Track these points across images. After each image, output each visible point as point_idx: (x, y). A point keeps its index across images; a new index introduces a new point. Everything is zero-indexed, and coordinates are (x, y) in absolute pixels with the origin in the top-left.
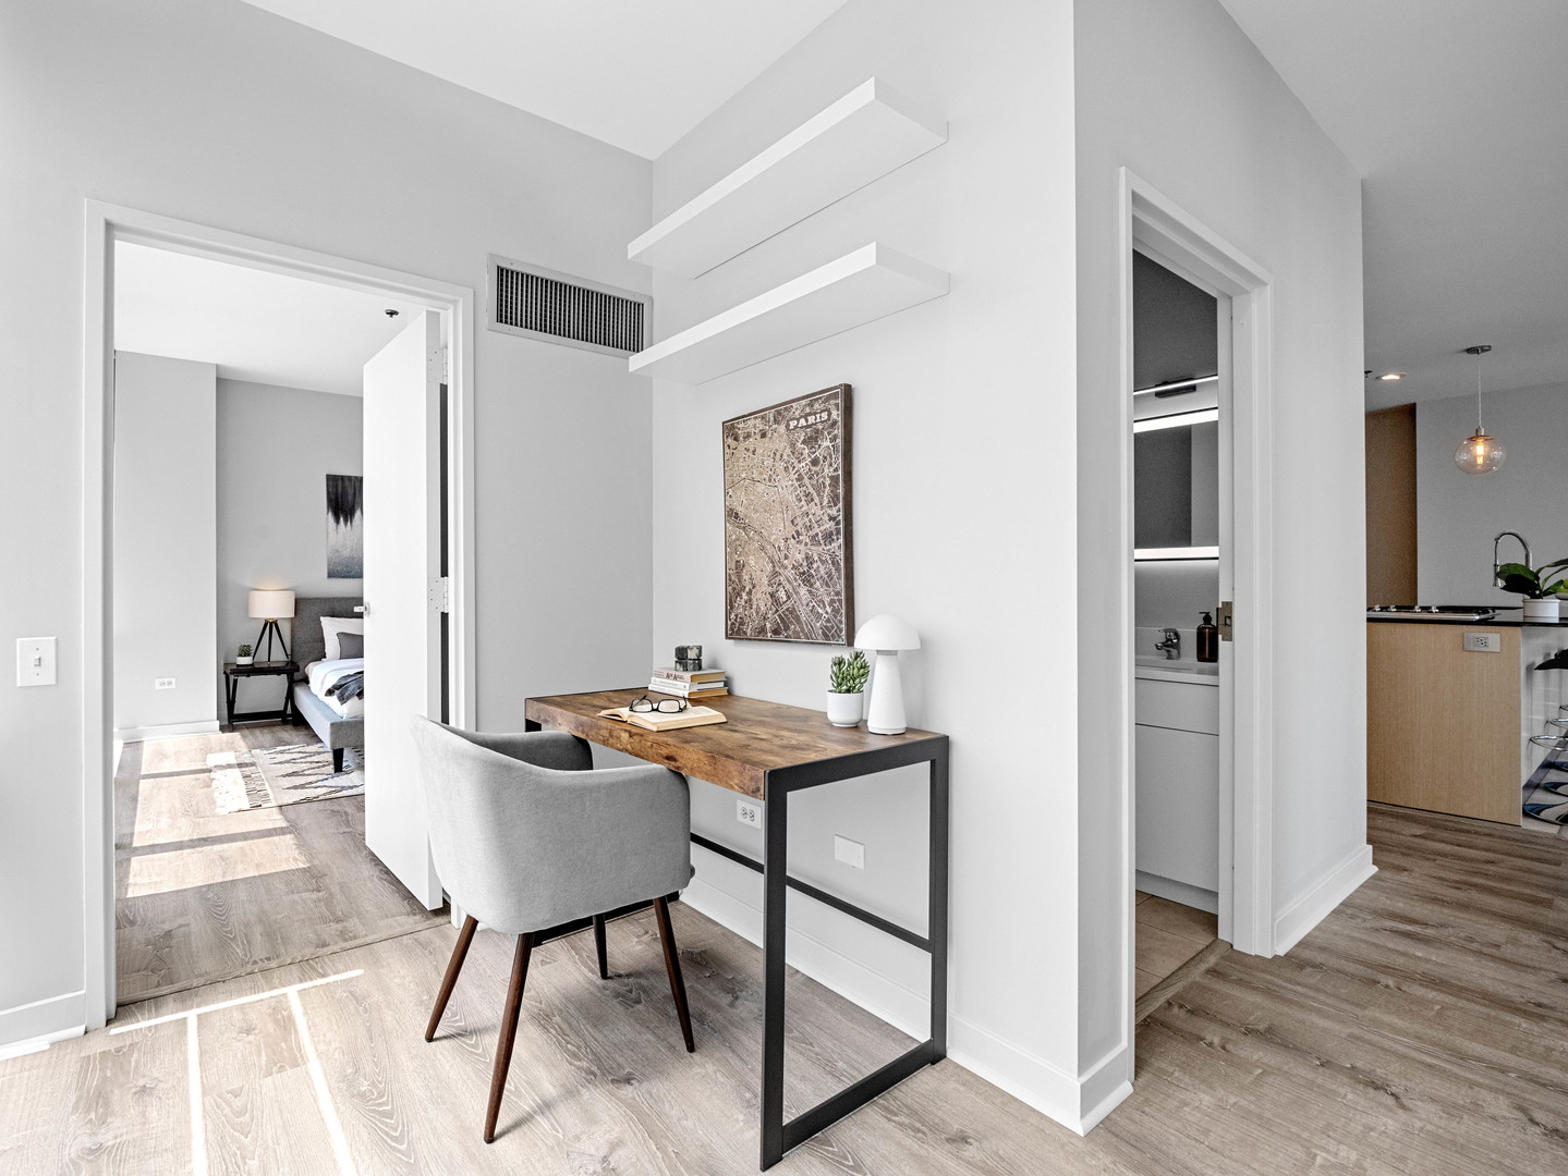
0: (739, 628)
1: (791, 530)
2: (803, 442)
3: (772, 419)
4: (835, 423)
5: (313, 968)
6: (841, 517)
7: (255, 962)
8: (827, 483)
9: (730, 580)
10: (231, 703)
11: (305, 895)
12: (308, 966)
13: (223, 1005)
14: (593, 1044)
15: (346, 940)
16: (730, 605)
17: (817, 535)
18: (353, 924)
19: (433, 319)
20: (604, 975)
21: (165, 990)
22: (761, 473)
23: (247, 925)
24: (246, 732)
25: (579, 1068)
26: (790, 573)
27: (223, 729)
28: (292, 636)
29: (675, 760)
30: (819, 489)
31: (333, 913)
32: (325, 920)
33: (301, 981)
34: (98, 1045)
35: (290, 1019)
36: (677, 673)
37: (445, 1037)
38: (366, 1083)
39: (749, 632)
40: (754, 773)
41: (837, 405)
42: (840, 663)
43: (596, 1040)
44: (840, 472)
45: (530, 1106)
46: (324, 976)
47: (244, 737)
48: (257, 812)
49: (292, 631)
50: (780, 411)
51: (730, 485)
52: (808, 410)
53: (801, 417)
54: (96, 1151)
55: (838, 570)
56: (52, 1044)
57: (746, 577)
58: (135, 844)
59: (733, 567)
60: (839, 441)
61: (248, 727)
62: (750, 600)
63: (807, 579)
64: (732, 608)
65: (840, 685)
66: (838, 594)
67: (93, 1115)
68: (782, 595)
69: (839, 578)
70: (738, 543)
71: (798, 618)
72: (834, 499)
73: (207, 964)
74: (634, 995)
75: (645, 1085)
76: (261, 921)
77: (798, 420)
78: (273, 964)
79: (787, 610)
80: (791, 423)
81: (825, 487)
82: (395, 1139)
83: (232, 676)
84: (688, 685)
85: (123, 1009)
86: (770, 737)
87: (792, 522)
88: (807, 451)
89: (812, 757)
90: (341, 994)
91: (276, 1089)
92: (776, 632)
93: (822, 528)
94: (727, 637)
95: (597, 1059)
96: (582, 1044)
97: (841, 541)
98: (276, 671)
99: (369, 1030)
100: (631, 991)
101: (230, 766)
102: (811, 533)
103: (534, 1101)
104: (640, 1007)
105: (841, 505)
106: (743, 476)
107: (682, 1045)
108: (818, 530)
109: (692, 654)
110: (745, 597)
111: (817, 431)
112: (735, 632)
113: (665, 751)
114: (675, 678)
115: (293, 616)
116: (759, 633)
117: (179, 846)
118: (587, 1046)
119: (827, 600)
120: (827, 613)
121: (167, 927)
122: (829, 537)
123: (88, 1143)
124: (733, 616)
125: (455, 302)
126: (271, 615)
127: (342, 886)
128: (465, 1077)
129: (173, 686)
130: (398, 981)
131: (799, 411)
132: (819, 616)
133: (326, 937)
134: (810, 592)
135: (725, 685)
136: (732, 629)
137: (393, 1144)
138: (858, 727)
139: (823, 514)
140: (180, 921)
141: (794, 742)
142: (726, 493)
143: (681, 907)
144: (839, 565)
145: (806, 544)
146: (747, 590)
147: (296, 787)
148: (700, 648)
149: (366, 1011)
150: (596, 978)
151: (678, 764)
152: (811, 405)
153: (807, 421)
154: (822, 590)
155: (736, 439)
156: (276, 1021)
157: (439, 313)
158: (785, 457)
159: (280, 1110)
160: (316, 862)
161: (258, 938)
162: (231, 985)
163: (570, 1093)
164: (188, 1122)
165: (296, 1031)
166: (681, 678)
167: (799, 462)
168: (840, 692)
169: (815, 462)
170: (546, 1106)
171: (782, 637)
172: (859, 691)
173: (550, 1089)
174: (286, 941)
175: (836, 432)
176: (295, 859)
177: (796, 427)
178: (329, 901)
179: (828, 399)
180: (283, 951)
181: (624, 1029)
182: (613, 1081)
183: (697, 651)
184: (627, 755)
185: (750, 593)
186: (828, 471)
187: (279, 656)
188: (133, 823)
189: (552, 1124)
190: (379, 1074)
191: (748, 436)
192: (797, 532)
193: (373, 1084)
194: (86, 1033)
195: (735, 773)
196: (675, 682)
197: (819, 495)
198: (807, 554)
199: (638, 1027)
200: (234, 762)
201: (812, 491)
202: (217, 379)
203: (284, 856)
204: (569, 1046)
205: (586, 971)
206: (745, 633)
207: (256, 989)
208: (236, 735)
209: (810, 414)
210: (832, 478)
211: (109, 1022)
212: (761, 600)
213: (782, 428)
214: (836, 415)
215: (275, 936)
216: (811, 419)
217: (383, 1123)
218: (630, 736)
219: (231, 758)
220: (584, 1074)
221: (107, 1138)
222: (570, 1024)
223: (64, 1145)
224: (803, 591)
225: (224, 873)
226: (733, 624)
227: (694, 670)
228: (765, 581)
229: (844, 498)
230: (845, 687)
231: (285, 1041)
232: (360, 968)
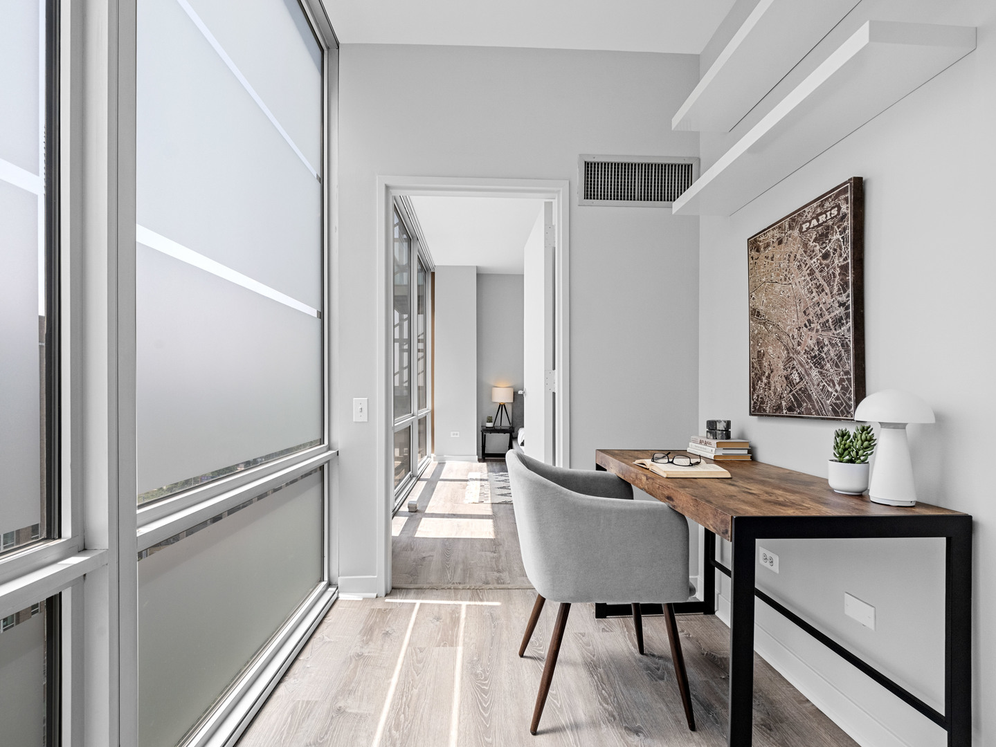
0: (760, 406)
1: (804, 320)
2: (814, 241)
3: (787, 226)
4: (845, 216)
5: (478, 594)
6: (850, 302)
7: (453, 583)
8: (837, 273)
9: (753, 367)
10: (484, 447)
11: (488, 553)
12: (476, 593)
13: (432, 601)
14: (620, 696)
15: (498, 583)
16: (753, 387)
17: (828, 321)
18: (505, 575)
19: (548, 206)
20: (641, 651)
21: (412, 586)
22: (778, 275)
23: (457, 563)
24: (489, 463)
25: (605, 709)
26: (803, 358)
27: (479, 460)
28: (512, 413)
29: (672, 500)
30: (829, 280)
31: (497, 567)
32: (492, 570)
33: (470, 600)
34: (379, 605)
35: (458, 618)
36: (707, 440)
37: (531, 658)
38: (481, 669)
39: (768, 409)
40: (724, 517)
41: (846, 199)
42: (843, 435)
43: (623, 695)
44: (849, 261)
45: (566, 722)
46: (481, 600)
47: (488, 465)
48: (482, 505)
49: (512, 410)
50: (794, 219)
51: (754, 289)
52: (819, 211)
53: (813, 219)
54: (360, 656)
55: (847, 351)
56: (364, 599)
57: (766, 364)
58: (426, 512)
59: (756, 356)
60: (849, 232)
61: (491, 461)
62: (769, 383)
63: (818, 362)
64: (754, 390)
65: (841, 455)
66: (847, 373)
67: (365, 638)
68: (796, 377)
69: (848, 359)
70: (759, 336)
71: (809, 397)
72: (844, 286)
73: (433, 578)
74: (659, 672)
75: (649, 741)
76: (463, 562)
77: (810, 222)
78: (460, 587)
79: (800, 390)
80: (804, 226)
81: (835, 277)
82: (484, 709)
83: (484, 432)
84: (714, 449)
85: (394, 590)
86: (761, 492)
87: (805, 312)
88: (818, 247)
89: (790, 512)
90: (486, 613)
91: (439, 655)
92: (790, 409)
93: (832, 315)
94: (751, 414)
95: (620, 707)
96: (612, 693)
97: (850, 324)
98: (504, 431)
99: (493, 638)
100: (658, 669)
101: (476, 480)
102: (822, 320)
103: (570, 720)
104: (662, 683)
105: (850, 291)
106: (764, 280)
107: (685, 723)
108: (827, 317)
109: (721, 426)
110: (765, 380)
111: (828, 228)
112: (757, 409)
113: (666, 493)
114: (706, 444)
115: (512, 401)
116: (776, 410)
117: (443, 516)
118: (615, 696)
119: (836, 379)
120: (836, 391)
121: (424, 555)
122: (838, 322)
123: (358, 650)
124: (755, 397)
125: (558, 192)
126: (502, 401)
127: (507, 553)
128: (534, 687)
129: (458, 436)
130: (516, 614)
131: (811, 214)
132: (829, 394)
133: (490, 579)
134: (821, 373)
135: (749, 453)
136: (754, 407)
137: (481, 711)
138: (861, 496)
139: (835, 301)
140: (431, 553)
141: (781, 499)
142: (750, 296)
143: (715, 620)
144: (848, 346)
145: (817, 331)
146: (767, 374)
147: (502, 495)
148: (728, 423)
149: (495, 627)
150: (636, 651)
151: (674, 503)
152: (822, 205)
153: (818, 220)
154: (831, 370)
155: (758, 251)
156: (452, 618)
157: (552, 202)
158: (798, 257)
159: (437, 667)
160: (499, 537)
161: (459, 571)
162: (439, 592)
163: (594, 724)
164: (398, 657)
165: (458, 627)
166: (710, 444)
167: (811, 259)
168: (841, 462)
169: (826, 256)
170: (576, 726)
171: (795, 414)
172: (863, 462)
173: (582, 716)
174: (471, 576)
175: (845, 224)
176: (490, 533)
177: (808, 228)
178: (497, 560)
179: (837, 196)
180: (468, 581)
181: (645, 694)
182: (626, 728)
183: (725, 424)
184: (645, 493)
185: (768, 377)
186: (838, 262)
187: (506, 424)
188: (429, 501)
189: (575, 740)
190: (489, 666)
191: (768, 245)
192: (809, 321)
193: (484, 671)
194: (377, 597)
195: (711, 516)
196: (705, 447)
197: (829, 285)
198: (818, 339)
199: (656, 696)
200: (479, 478)
201: (822, 282)
202: (477, 274)
203: (485, 530)
204: (603, 691)
205: (630, 644)
206: (765, 410)
207: (449, 598)
208: (485, 464)
209: (821, 214)
210: (842, 267)
211: (386, 595)
212: (778, 382)
213: (796, 233)
214: (846, 208)
215: (468, 572)
216: (822, 218)
217: (481, 696)
218: (647, 479)
219: (478, 475)
220: (607, 715)
221: (366, 651)
222: (608, 677)
223: (350, 647)
224: (814, 373)
225: (457, 533)
226: (755, 403)
227: (722, 439)
228: (781, 366)
229: (854, 284)
230: (847, 457)
231: (452, 630)
232: (500, 601)
